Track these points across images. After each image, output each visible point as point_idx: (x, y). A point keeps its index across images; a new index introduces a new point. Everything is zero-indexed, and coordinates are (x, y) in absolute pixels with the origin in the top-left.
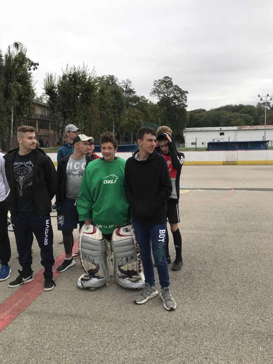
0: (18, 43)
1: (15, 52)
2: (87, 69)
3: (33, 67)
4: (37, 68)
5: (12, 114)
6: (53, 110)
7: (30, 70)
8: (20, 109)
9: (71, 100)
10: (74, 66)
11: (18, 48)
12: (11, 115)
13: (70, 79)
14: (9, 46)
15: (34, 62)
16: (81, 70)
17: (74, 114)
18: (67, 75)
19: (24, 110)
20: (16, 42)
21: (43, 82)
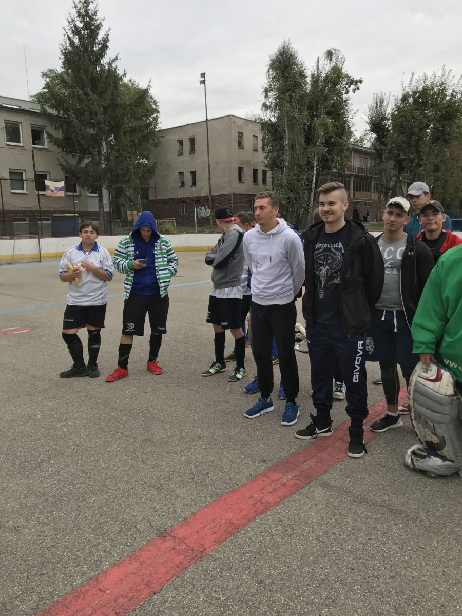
0: (333, 51)
1: (326, 67)
2: (450, 78)
3: (353, 87)
4: (358, 89)
5: (315, 169)
6: (381, 157)
7: (347, 93)
8: (327, 160)
9: (413, 139)
10: (425, 74)
11: (331, 60)
12: (313, 171)
13: (416, 101)
14: (318, 58)
15: (355, 79)
16: (438, 80)
17: (416, 163)
18: (410, 93)
19: (333, 161)
20: (330, 48)
21: (367, 110)
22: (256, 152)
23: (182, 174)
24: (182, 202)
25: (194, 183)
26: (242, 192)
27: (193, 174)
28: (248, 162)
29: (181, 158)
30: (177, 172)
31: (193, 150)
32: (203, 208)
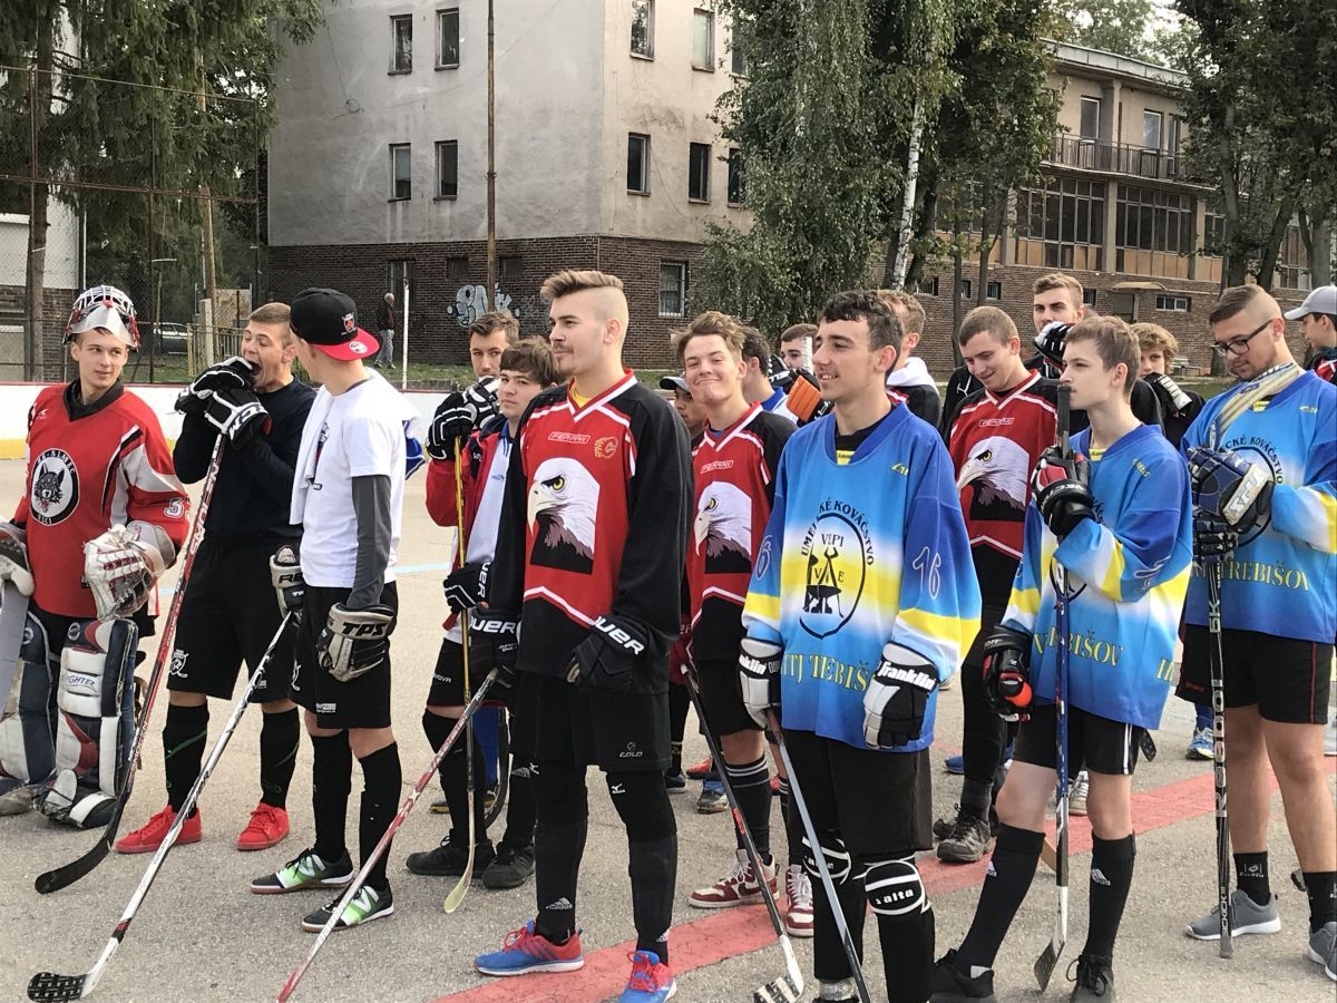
12: (903, 162)
22: (705, 76)
23: (400, 150)
24: (399, 262)
25: (449, 189)
26: (639, 233)
27: (448, 150)
28: (670, 113)
29: (403, 85)
30: (382, 143)
31: (450, 57)
32: (481, 290)
